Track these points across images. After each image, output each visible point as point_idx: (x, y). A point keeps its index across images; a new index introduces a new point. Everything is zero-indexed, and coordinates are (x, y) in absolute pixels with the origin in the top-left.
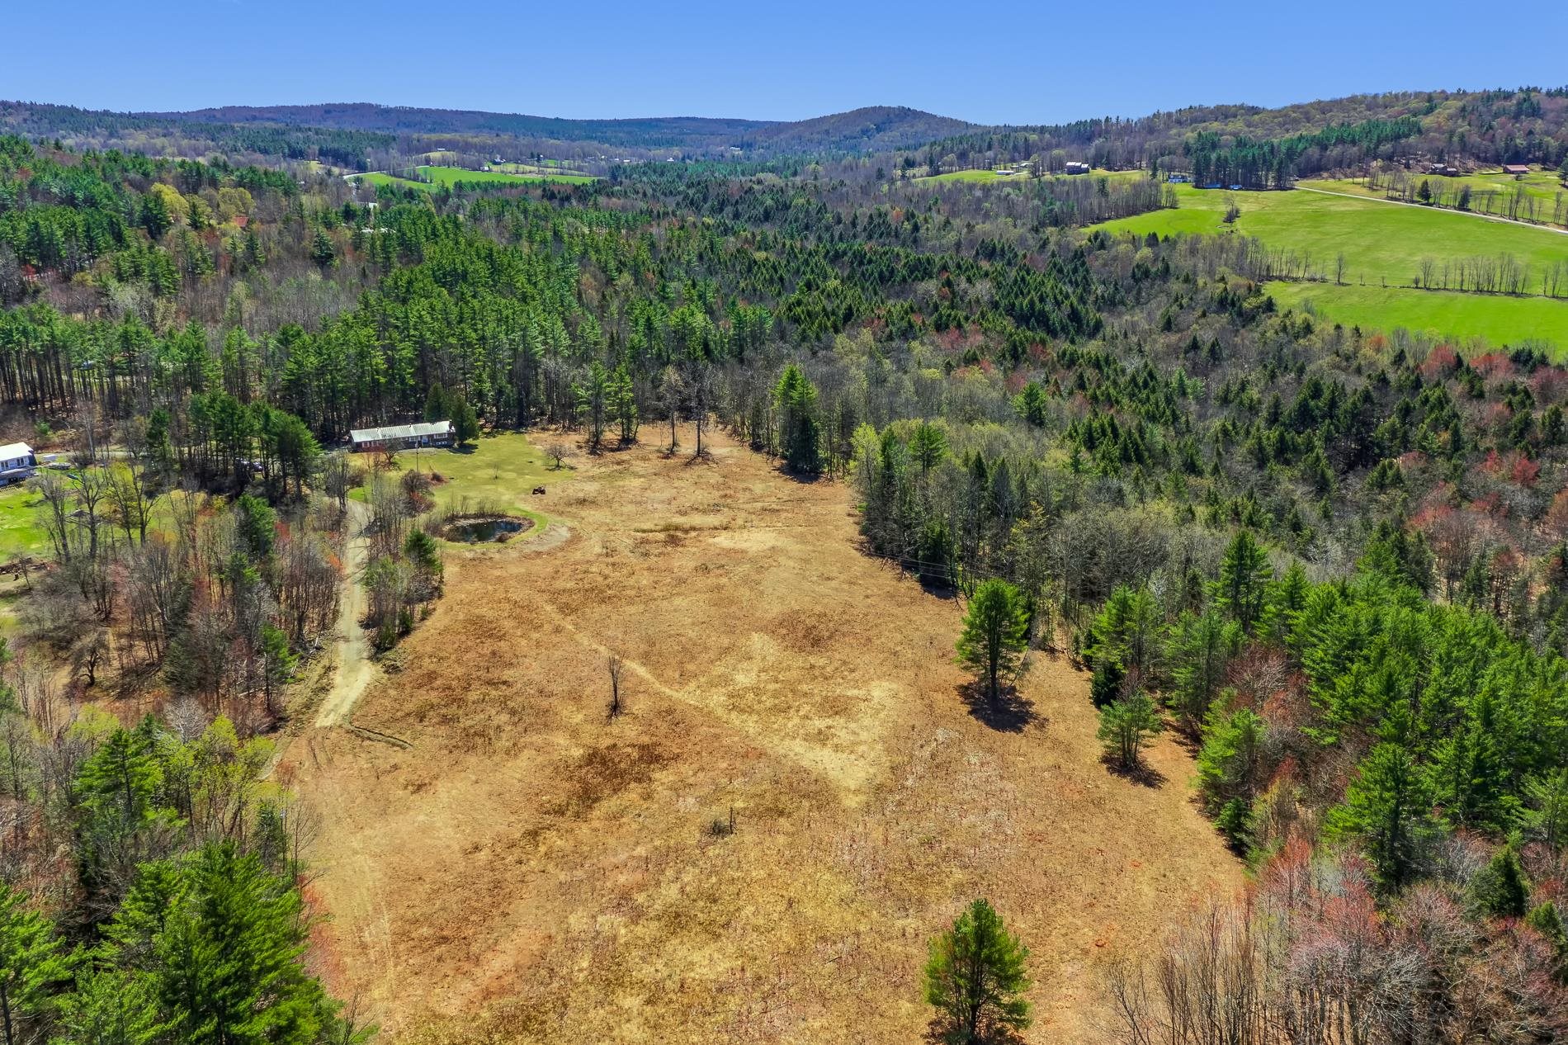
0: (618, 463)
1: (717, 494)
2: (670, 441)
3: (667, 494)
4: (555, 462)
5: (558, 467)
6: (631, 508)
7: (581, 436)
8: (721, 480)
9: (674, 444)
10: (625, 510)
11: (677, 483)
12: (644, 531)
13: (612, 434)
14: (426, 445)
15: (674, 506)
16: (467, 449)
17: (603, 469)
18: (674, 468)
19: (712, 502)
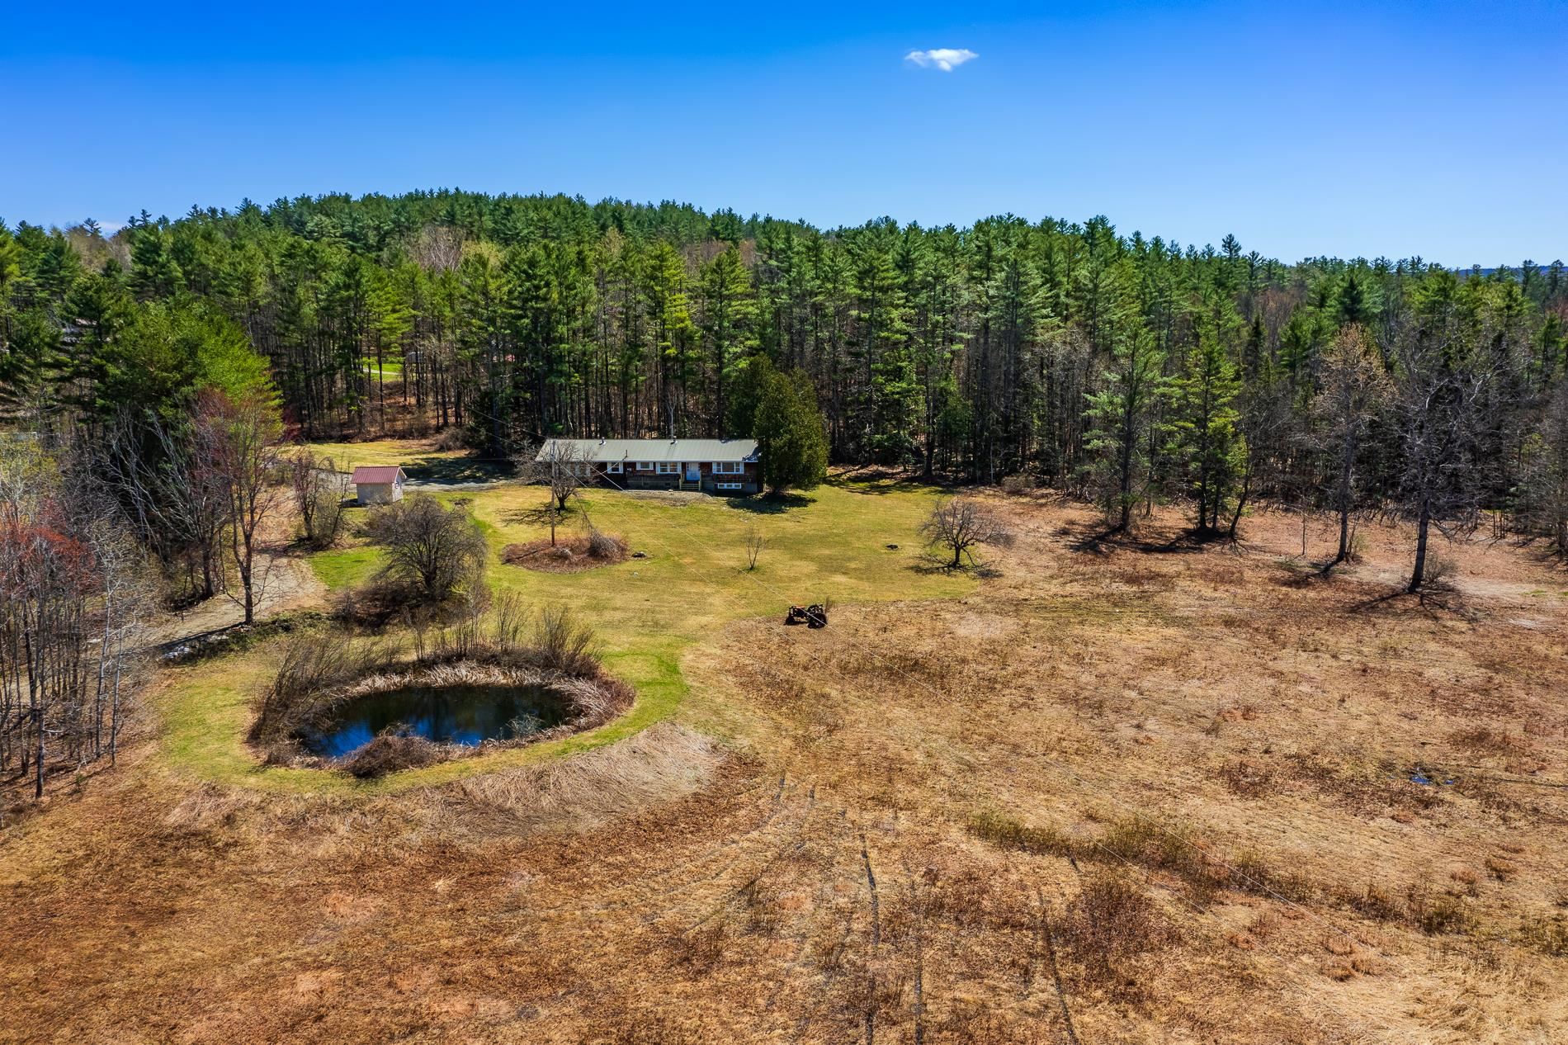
0: (1132, 580)
1: (1442, 724)
2: (1333, 547)
3: (1226, 693)
4: (949, 555)
5: (955, 565)
6: (1053, 718)
7: (1082, 515)
8: (1475, 675)
9: (1343, 555)
10: (1022, 724)
11: (1289, 660)
12: (1012, 837)
13: (1175, 517)
14: (689, 485)
15: (1219, 753)
16: (775, 503)
17: (1075, 588)
18: (1303, 615)
19: (1407, 753)
